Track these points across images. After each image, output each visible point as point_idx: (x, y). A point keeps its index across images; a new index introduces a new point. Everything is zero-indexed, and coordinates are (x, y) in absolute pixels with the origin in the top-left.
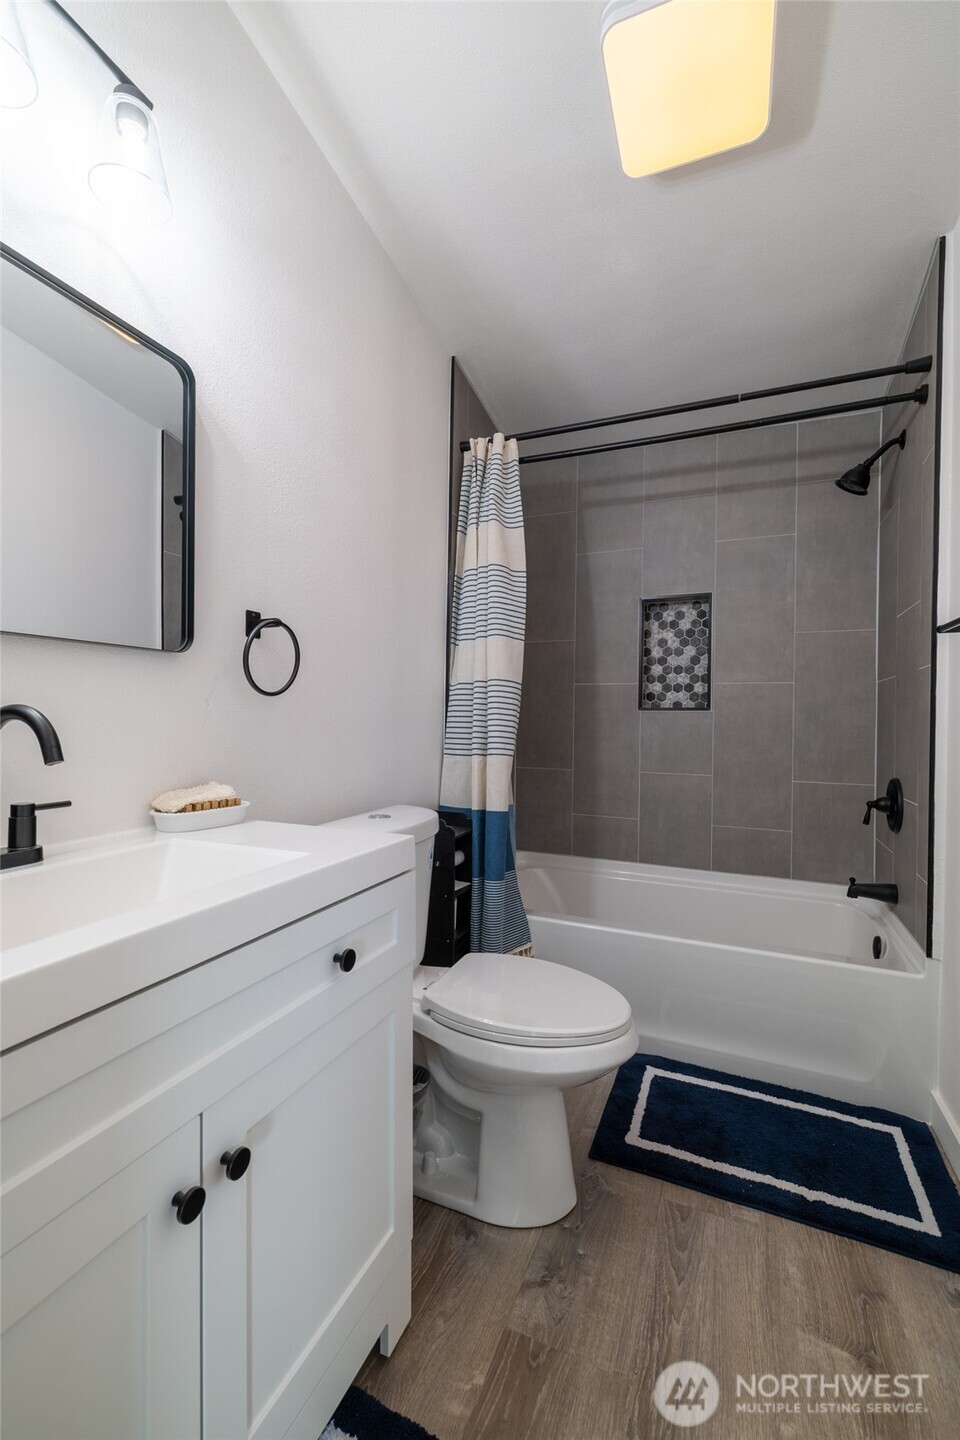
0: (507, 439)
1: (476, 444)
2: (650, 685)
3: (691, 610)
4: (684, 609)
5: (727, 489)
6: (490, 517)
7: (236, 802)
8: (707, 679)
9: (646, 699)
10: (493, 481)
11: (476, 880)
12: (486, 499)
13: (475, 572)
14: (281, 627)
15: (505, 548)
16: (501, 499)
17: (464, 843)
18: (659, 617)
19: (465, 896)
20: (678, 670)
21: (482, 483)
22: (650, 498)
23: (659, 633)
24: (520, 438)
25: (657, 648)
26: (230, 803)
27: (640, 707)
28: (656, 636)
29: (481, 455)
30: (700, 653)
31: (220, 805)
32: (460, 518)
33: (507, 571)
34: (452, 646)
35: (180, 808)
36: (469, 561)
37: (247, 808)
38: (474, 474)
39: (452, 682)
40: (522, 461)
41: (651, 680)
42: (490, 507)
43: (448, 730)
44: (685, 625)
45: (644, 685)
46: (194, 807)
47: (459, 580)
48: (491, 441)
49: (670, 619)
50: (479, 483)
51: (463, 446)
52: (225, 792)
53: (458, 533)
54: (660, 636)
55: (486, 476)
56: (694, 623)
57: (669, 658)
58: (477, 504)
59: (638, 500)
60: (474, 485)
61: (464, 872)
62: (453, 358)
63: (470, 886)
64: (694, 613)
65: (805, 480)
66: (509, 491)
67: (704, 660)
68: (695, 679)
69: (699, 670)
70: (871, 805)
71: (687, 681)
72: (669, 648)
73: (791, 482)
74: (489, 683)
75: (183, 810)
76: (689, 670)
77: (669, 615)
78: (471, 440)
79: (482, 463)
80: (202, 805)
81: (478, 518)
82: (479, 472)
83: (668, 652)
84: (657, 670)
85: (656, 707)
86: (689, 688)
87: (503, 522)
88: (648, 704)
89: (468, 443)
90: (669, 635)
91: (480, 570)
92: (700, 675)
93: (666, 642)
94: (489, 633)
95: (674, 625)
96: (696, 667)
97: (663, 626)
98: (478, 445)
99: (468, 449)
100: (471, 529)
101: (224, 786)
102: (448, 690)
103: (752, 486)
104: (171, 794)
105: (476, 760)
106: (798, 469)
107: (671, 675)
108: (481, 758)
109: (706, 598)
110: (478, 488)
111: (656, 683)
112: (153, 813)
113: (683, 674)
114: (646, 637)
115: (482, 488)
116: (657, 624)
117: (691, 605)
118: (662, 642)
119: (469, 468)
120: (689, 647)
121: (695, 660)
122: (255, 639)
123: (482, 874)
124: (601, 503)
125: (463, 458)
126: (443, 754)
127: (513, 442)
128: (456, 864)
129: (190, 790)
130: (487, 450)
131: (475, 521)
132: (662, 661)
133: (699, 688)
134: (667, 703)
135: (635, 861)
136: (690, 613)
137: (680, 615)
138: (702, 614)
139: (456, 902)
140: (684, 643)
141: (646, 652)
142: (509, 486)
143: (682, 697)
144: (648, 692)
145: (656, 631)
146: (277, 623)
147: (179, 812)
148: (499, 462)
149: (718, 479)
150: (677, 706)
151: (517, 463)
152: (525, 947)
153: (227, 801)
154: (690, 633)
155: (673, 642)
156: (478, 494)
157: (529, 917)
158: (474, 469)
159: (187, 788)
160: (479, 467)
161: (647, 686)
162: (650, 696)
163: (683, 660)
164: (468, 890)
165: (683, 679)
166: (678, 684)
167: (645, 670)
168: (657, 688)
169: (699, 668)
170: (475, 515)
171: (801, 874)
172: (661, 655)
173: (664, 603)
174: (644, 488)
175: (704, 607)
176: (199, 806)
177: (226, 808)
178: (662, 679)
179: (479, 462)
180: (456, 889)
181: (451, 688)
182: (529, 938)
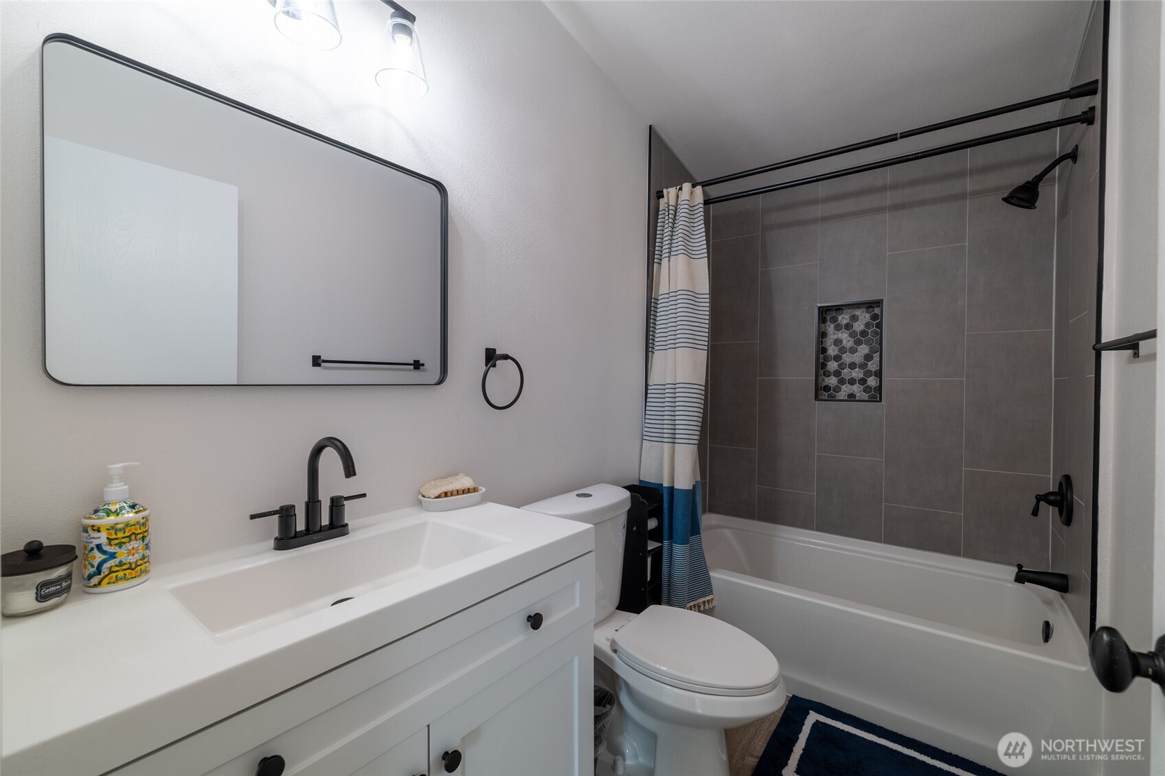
0: (694, 186)
1: (668, 193)
2: (827, 379)
3: (864, 314)
4: (858, 312)
5: (897, 207)
6: (679, 252)
7: (475, 490)
8: (879, 374)
9: (822, 392)
10: (682, 223)
11: (666, 543)
12: (676, 237)
13: (667, 296)
14: (509, 360)
15: (691, 276)
16: (688, 236)
17: (657, 513)
18: (834, 320)
19: (657, 554)
20: (852, 366)
21: (674, 223)
22: (825, 219)
23: (834, 334)
24: (704, 184)
25: (833, 347)
26: (471, 491)
27: (817, 398)
28: (832, 337)
29: (672, 202)
30: (873, 351)
31: (464, 492)
32: (656, 252)
33: (693, 295)
34: (650, 354)
35: (436, 495)
36: (663, 288)
37: (483, 494)
38: (667, 218)
39: (650, 383)
40: (707, 202)
41: (827, 374)
42: (679, 243)
43: (647, 421)
44: (859, 327)
45: (820, 378)
46: (446, 494)
47: (656, 301)
48: (681, 189)
49: (845, 322)
50: (670, 224)
51: (659, 194)
52: (467, 482)
53: (655, 264)
54: (836, 337)
55: (677, 218)
56: (867, 325)
57: (844, 356)
58: (669, 242)
59: (815, 221)
60: (667, 226)
61: (657, 535)
62: (650, 126)
63: (662, 546)
64: (868, 316)
65: (976, 194)
66: (696, 229)
67: (876, 356)
68: (868, 373)
69: (873, 366)
70: (1039, 498)
71: (861, 376)
72: (843, 347)
73: (963, 196)
74: (677, 386)
75: (439, 497)
76: (863, 366)
77: (844, 319)
78: (665, 190)
79: (673, 208)
80: (452, 493)
81: (670, 252)
82: (670, 216)
83: (843, 350)
84: (833, 366)
85: (832, 398)
86: (863, 381)
87: (689, 254)
88: (825, 395)
89: (662, 191)
90: (844, 336)
91: (671, 294)
92: (873, 370)
93: (841, 341)
94: (678, 345)
95: (848, 327)
96: (869, 363)
97: (838, 328)
98: (670, 193)
99: (663, 197)
100: (665, 262)
101: (468, 478)
102: (647, 389)
103: (923, 203)
104: (433, 483)
105: (667, 447)
106: (969, 184)
107: (845, 371)
108: (671, 445)
109: (878, 303)
110: (670, 229)
111: (832, 377)
112: (420, 497)
113: (857, 370)
114: (823, 338)
115: (673, 228)
116: (832, 326)
117: (865, 310)
118: (838, 342)
119: (663, 212)
120: (863, 346)
121: (868, 357)
122: (491, 368)
123: (671, 538)
124: (781, 226)
125: (659, 204)
126: (643, 439)
127: (699, 189)
128: (649, 529)
129: (445, 480)
130: (678, 197)
131: (667, 255)
132: (837, 358)
133: (872, 382)
134: (842, 395)
135: (812, 529)
136: (864, 317)
137: (854, 318)
138: (875, 317)
139: (649, 560)
140: (858, 343)
141: (824, 350)
142: (696, 225)
143: (856, 389)
144: (824, 384)
145: (832, 332)
146: (506, 357)
147: (436, 498)
148: (687, 206)
149: (890, 198)
150: (851, 397)
151: (702, 206)
152: (708, 598)
153: (469, 489)
154: (863, 333)
155: (847, 342)
156: (670, 233)
157: (712, 574)
158: (667, 213)
159: (443, 478)
160: (671, 212)
161: (823, 379)
162: (827, 388)
163: (858, 358)
164: (660, 549)
165: (857, 374)
166: (852, 378)
167: (821, 367)
168: (832, 381)
169: (873, 364)
170: (667, 251)
171: (971, 552)
172: (837, 352)
173: (839, 309)
174: (820, 210)
175: (877, 311)
176: (449, 494)
177: (467, 495)
178: (837, 373)
179: (671, 208)
180: (649, 548)
181: (649, 387)
182: (711, 591)
